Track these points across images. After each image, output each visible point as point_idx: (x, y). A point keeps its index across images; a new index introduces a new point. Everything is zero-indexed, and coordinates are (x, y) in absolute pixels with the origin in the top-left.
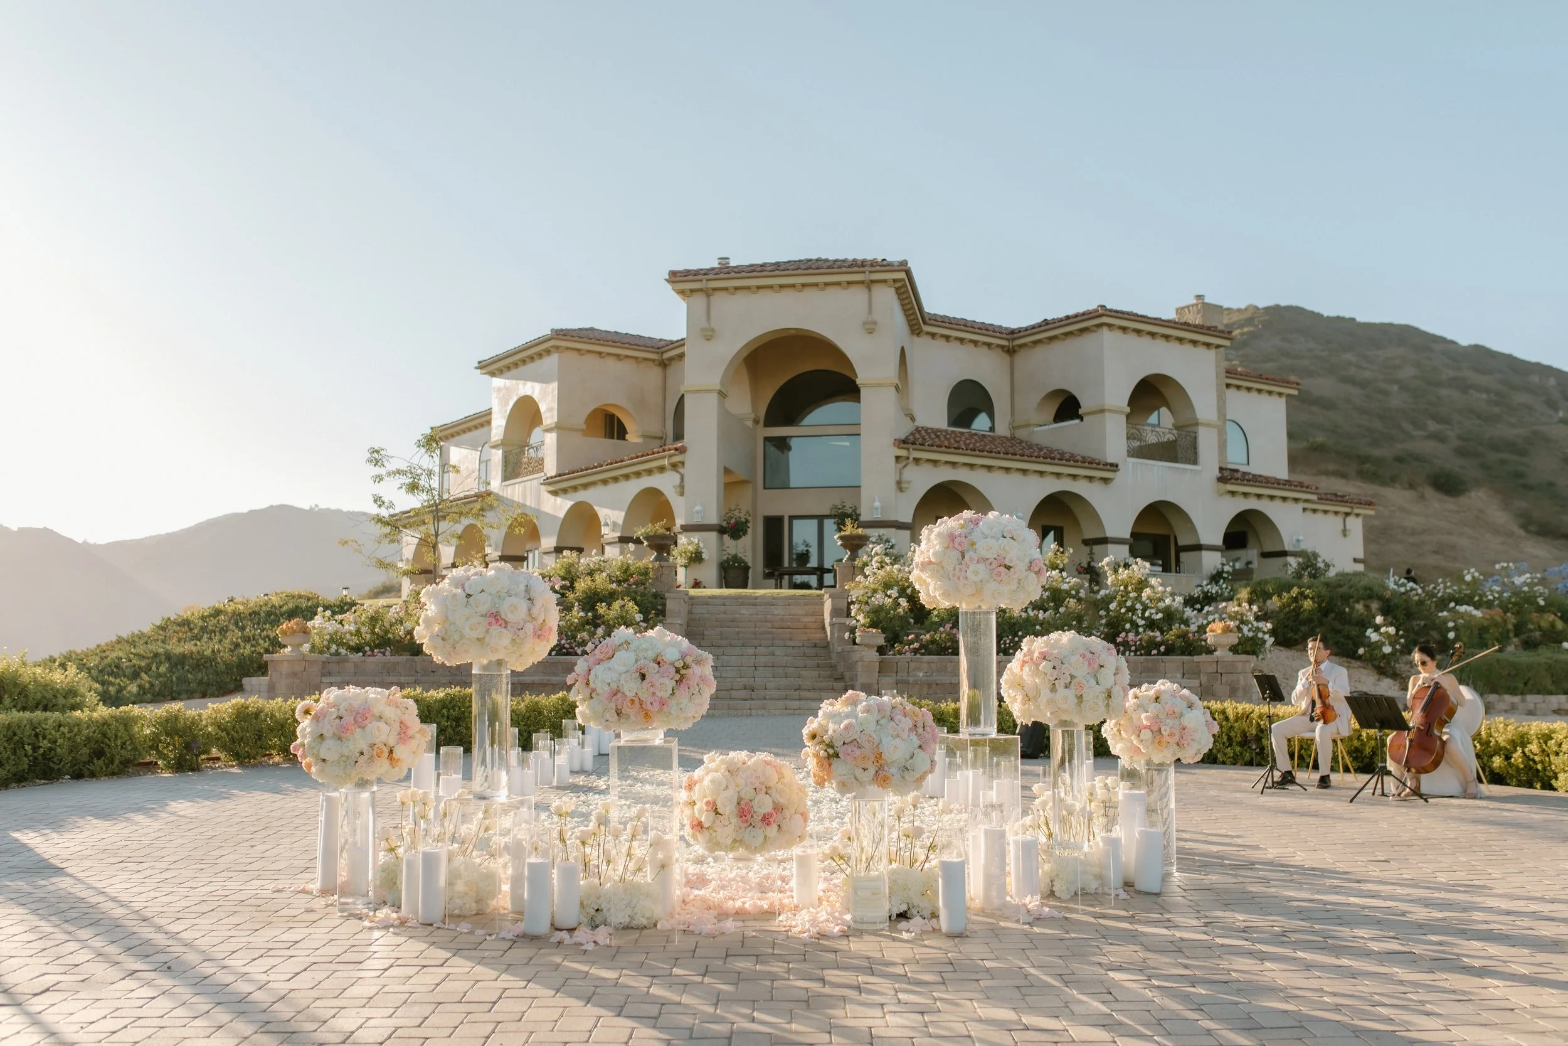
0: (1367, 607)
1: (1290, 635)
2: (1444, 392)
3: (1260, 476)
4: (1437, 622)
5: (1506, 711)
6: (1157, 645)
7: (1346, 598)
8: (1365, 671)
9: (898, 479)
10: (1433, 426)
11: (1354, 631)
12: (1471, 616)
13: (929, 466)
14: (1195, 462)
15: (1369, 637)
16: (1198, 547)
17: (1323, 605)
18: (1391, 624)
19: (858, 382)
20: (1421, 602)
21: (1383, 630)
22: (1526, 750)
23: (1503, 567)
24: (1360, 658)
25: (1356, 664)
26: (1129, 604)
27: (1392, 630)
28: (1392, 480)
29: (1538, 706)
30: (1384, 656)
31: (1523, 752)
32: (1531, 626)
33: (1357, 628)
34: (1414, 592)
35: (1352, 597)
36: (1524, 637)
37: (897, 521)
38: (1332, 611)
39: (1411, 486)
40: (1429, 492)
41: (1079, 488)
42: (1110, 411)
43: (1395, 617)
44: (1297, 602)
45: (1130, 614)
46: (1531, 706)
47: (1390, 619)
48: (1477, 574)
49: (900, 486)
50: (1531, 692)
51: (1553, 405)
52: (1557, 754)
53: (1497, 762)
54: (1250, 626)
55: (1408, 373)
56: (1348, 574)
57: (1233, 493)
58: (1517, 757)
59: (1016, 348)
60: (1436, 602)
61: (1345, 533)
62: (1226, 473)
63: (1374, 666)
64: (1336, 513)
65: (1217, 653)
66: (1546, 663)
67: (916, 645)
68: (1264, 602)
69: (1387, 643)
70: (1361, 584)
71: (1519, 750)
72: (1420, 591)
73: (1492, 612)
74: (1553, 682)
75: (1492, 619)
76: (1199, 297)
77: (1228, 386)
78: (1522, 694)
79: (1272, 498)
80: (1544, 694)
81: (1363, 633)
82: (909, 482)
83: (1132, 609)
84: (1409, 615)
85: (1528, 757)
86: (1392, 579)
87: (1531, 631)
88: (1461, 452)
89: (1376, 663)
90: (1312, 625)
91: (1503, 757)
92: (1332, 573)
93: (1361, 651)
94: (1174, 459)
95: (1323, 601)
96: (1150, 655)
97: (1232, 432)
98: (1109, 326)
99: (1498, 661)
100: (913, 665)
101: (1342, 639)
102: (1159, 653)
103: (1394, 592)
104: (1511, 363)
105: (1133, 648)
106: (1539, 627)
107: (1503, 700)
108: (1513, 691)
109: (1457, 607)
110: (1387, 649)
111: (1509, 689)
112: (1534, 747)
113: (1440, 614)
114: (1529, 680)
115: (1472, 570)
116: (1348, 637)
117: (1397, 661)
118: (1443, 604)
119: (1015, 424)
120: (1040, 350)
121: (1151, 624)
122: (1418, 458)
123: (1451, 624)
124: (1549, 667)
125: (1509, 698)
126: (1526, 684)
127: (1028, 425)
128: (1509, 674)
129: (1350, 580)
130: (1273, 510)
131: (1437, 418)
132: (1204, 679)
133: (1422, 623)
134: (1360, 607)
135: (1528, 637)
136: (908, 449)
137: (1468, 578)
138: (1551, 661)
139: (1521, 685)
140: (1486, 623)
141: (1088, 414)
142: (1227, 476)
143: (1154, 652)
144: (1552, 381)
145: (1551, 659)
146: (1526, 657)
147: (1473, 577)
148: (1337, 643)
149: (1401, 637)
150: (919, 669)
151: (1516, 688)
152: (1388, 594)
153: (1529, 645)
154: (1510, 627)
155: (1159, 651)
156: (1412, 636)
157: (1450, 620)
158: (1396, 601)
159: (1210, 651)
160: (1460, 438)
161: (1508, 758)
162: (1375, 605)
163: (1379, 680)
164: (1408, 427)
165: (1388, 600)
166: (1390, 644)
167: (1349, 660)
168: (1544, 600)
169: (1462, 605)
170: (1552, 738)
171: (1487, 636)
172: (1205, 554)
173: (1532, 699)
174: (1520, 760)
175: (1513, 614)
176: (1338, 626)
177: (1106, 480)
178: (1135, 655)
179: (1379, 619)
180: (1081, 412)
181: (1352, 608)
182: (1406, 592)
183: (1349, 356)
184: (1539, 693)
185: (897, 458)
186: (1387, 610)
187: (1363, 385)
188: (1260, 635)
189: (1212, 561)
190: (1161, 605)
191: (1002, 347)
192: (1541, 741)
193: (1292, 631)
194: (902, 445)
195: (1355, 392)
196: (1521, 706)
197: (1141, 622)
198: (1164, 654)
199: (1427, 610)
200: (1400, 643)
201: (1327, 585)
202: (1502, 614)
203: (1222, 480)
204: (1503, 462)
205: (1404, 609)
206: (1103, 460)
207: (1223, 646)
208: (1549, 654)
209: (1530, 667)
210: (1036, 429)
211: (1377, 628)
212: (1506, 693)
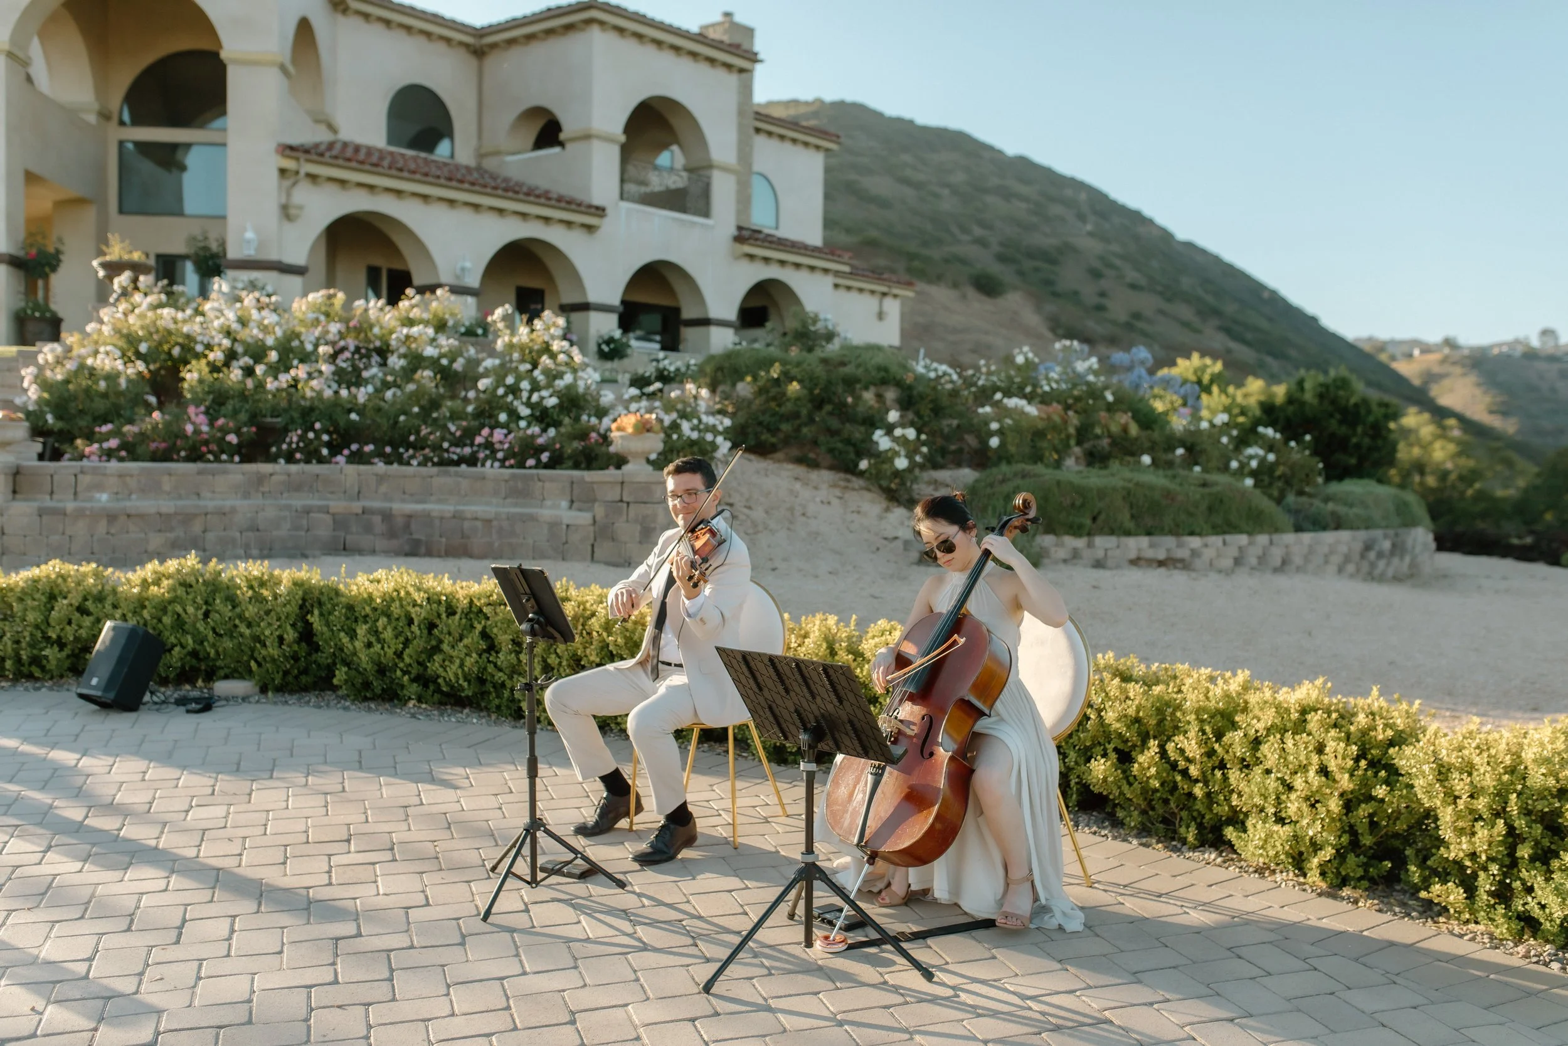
0: (880, 397)
1: (764, 437)
2: (990, 199)
3: (786, 240)
4: (975, 421)
5: (1065, 561)
6: (539, 450)
7: (850, 383)
8: (868, 495)
9: (284, 200)
10: (978, 231)
11: (857, 432)
12: (1023, 413)
13: (333, 188)
14: (706, 213)
15: (877, 443)
16: (706, 322)
17: (817, 391)
18: (912, 424)
19: (224, 55)
20: (954, 393)
21: (898, 432)
22: (1170, 747)
23: (1065, 346)
24: (861, 474)
25: (857, 482)
26: (510, 380)
27: (911, 433)
28: (938, 279)
29: (1110, 553)
30: (897, 474)
31: (1163, 753)
32: (1098, 431)
33: (862, 429)
34: (947, 378)
35: (858, 381)
36: (1087, 445)
37: (280, 262)
38: (830, 401)
39: (955, 285)
40: (971, 292)
41: (554, 236)
42: (599, 137)
43: (918, 414)
44: (779, 386)
45: (510, 398)
46: (1100, 554)
47: (910, 415)
48: (1030, 355)
49: (287, 212)
50: (1101, 532)
51: (1082, 218)
52: (1245, 766)
53: (1100, 769)
54: (695, 421)
55: (959, 178)
56: (857, 348)
57: (751, 257)
58: (1147, 759)
59: (485, 49)
60: (974, 393)
61: (881, 316)
62: (746, 233)
63: (881, 487)
64: (873, 292)
65: (626, 468)
66: (1124, 488)
67: (113, 443)
68: (734, 385)
69: (903, 453)
70: (873, 362)
71: (1153, 744)
72: (955, 377)
73: (1050, 409)
74: (1133, 517)
75: (1049, 418)
76: (728, 15)
77: (758, 130)
78: (1089, 534)
79: (797, 266)
80: (1119, 535)
81: (868, 438)
82: (301, 208)
83: (514, 390)
84: (938, 411)
85: (1174, 766)
86: (922, 363)
87: (1098, 437)
88: (1002, 258)
89: (884, 483)
90: (798, 422)
91: (1113, 756)
92: (834, 347)
93: (864, 465)
94: (683, 210)
95: (816, 385)
96: (525, 468)
97: (759, 189)
98: (602, 23)
99: (1058, 483)
100: (85, 480)
101: (839, 445)
102: (539, 465)
103: (919, 378)
104: (1049, 174)
105: (500, 455)
106: (1109, 431)
107: (1062, 545)
108: (1076, 530)
109: (1006, 401)
110: (901, 463)
111: (1071, 527)
112: (1190, 744)
113: (981, 410)
114: (1099, 513)
115: (1026, 349)
116: (848, 442)
117: (915, 480)
118: (985, 395)
119: (483, 151)
120: (515, 52)
121: (543, 417)
122: (963, 261)
123: (994, 426)
124: (1128, 495)
125: (1071, 542)
126: (1094, 519)
127: (497, 153)
128: (1073, 505)
129: (859, 356)
130: (798, 281)
131: (982, 224)
132: (599, 511)
133: (955, 422)
134: (869, 396)
135: (1094, 446)
136: (297, 159)
137: (1020, 360)
138: (1131, 485)
139: (1088, 522)
140: (1041, 425)
141: (574, 139)
142: (746, 236)
143: (531, 462)
144: (1083, 196)
145: (1130, 481)
146: (1095, 479)
147: (1027, 359)
148: (831, 451)
149: (924, 444)
150: (100, 487)
151: (1081, 527)
152: (909, 379)
153: (1095, 458)
154: (1072, 430)
155: (539, 461)
156: (940, 441)
157: (993, 420)
158: (921, 388)
159: (620, 461)
160: (1001, 244)
161: (1125, 758)
162: (891, 394)
163: (887, 510)
164: (955, 230)
165: (910, 388)
166: (907, 456)
167: (849, 476)
168: (1113, 394)
169: (1010, 397)
170: (1234, 726)
171: (1045, 444)
172: (714, 331)
173: (1103, 542)
174: (1153, 770)
175: (1076, 412)
176: (834, 423)
177: (590, 228)
178: (503, 466)
179: (893, 416)
180: (562, 136)
181: (857, 398)
182: (938, 378)
183: (907, 158)
184: (1112, 532)
185: (283, 172)
186: (907, 402)
187: (917, 186)
188: (709, 437)
189: (722, 340)
190: (560, 384)
191: (467, 46)
192: (1208, 729)
193: (769, 430)
194: (288, 152)
195: (909, 192)
196: (1087, 554)
197: (525, 411)
198: (546, 466)
199: (963, 404)
200: (921, 453)
201: (825, 361)
202: (1062, 413)
203: (739, 239)
204: (1037, 270)
205: (932, 401)
206: (586, 200)
207: (636, 455)
208: (1127, 473)
209: (1102, 493)
210: (509, 158)
211: (889, 429)
212: (1068, 534)
